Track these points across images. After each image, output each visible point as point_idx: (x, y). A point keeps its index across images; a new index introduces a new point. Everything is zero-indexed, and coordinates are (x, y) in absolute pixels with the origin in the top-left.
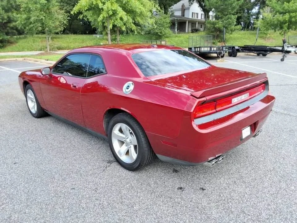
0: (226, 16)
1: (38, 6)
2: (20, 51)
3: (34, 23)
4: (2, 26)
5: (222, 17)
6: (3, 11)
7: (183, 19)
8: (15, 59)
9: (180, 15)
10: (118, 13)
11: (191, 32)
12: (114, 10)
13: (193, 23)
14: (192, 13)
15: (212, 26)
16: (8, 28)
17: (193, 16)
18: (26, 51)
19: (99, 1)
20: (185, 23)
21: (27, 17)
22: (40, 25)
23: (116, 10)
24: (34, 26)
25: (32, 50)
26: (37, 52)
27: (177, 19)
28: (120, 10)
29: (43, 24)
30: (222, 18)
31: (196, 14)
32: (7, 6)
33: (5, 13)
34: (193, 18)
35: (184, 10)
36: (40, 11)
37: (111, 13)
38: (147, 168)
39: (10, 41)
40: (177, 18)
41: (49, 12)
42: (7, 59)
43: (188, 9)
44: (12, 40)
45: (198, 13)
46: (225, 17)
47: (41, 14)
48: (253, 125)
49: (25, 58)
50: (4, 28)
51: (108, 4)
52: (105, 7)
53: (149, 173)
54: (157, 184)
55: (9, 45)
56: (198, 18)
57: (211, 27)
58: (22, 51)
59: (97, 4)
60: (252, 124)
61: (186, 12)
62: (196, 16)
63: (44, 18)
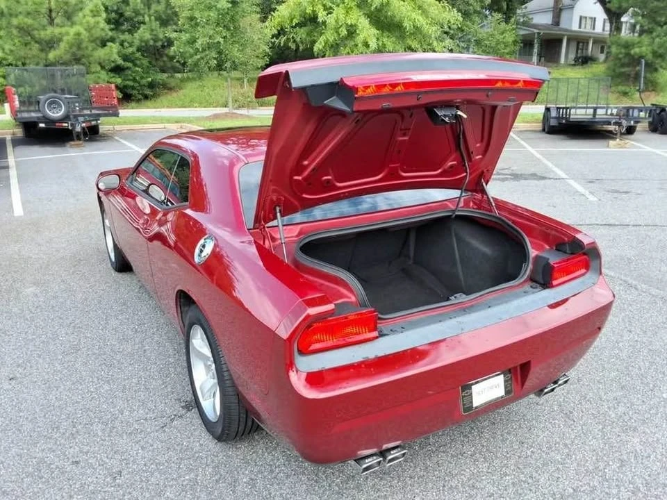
0: (662, 26)
1: (213, 14)
2: (185, 107)
3: (204, 50)
4: (155, 54)
5: (653, 28)
6: (158, 23)
7: (555, 31)
8: (162, 126)
9: (550, 22)
10: (358, 32)
11: (573, 63)
12: (351, 26)
13: (579, 41)
14: (581, 18)
15: (623, 51)
16: (165, 59)
17: (583, 26)
18: (196, 107)
19: (320, 6)
20: (560, 41)
21: (190, 39)
22: (214, 54)
23: (355, 25)
24: (202, 58)
25: (208, 104)
26: (218, 109)
27: (539, 33)
28: (364, 25)
29: (220, 53)
30: (651, 33)
31: (589, 22)
32: (164, 12)
33: (160, 27)
34: (582, 30)
35: (561, 10)
36: (217, 26)
37: (344, 32)
38: (257, 437)
39: (168, 86)
40: (539, 29)
41: (235, 28)
42: (146, 126)
43: (571, 7)
44: (172, 83)
45: (595, 18)
46: (659, 28)
47: (217, 33)
48: (518, 368)
49: (182, 124)
50: (158, 57)
51: (339, 12)
52: (331, 20)
53: (254, 452)
54: (254, 486)
55: (166, 93)
56: (594, 28)
57: (621, 53)
58: (189, 107)
59: (314, 11)
60: (515, 368)
61: (564, 15)
62: (588, 26)
63: (222, 40)
